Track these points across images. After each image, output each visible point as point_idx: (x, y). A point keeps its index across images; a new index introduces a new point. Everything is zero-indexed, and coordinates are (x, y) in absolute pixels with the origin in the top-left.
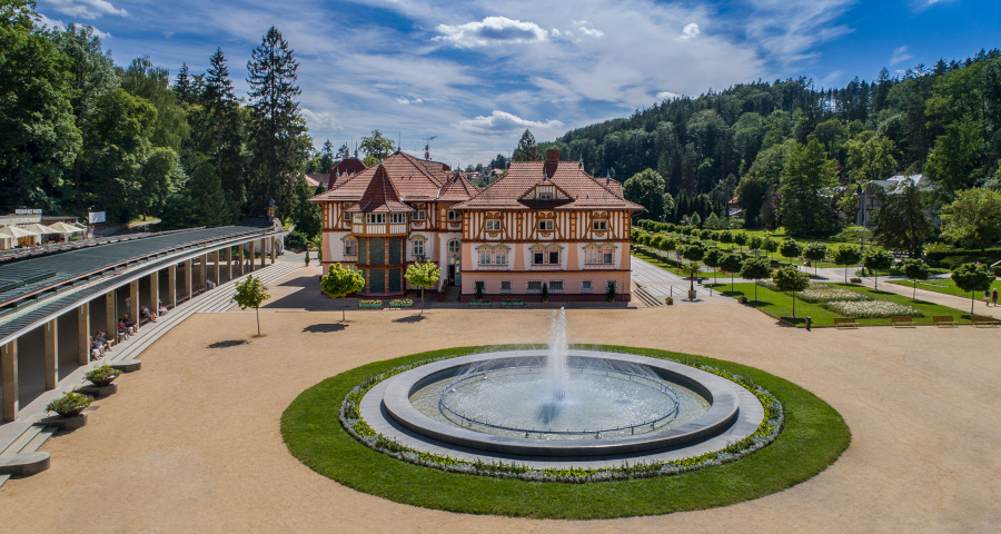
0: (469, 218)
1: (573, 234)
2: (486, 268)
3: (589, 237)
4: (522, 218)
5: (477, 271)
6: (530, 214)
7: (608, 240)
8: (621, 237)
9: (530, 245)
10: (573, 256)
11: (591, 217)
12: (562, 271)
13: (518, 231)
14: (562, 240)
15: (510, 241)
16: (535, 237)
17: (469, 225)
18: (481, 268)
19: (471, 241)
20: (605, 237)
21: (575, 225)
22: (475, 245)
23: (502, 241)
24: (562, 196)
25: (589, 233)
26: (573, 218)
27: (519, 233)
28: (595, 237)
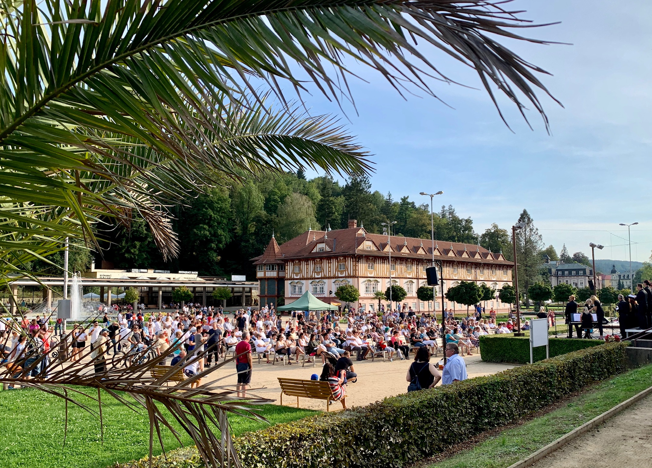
0: (288, 265)
1: (330, 273)
2: (294, 296)
3: (337, 275)
4: (308, 265)
5: (291, 297)
6: (312, 262)
7: (346, 277)
9: (311, 281)
11: (338, 262)
12: (325, 297)
14: (325, 277)
15: (303, 279)
16: (313, 276)
17: (288, 269)
19: (288, 279)
20: (344, 275)
21: (331, 267)
22: (290, 282)
23: (300, 279)
24: (328, 249)
25: (337, 272)
26: (330, 263)
27: (307, 274)
28: (340, 275)
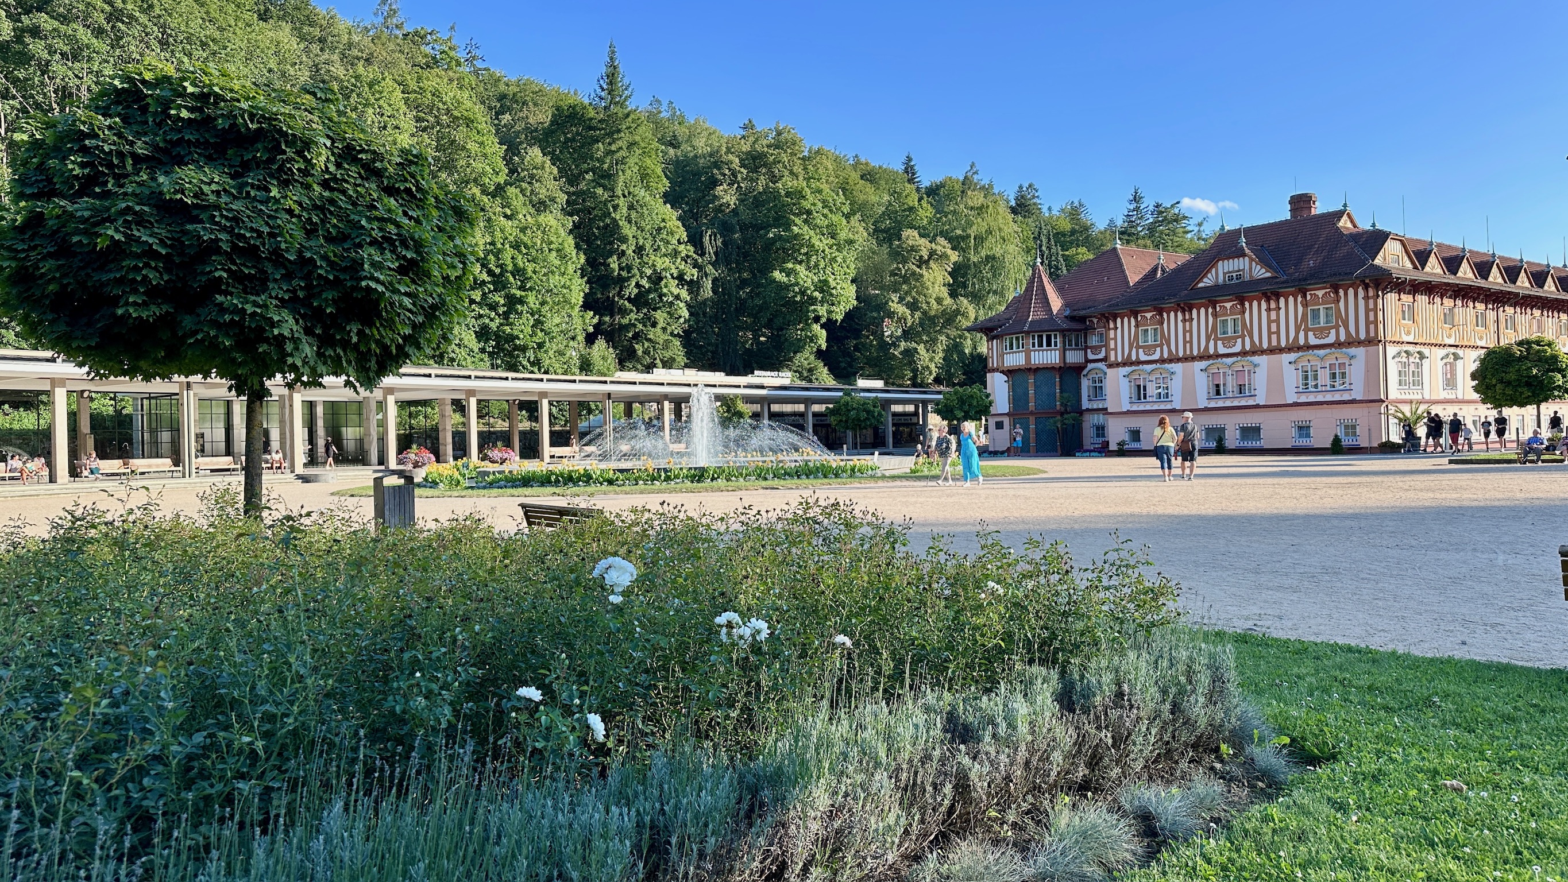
0: (1116, 328)
1: (1274, 337)
2: (1141, 408)
3: (1302, 342)
4: (1192, 319)
5: (1129, 413)
6: (1203, 310)
7: (1338, 345)
8: (1363, 336)
9: (1203, 364)
10: (1276, 381)
11: (1305, 305)
12: (1257, 406)
13: (1185, 342)
14: (1256, 351)
15: (1174, 359)
16: (1212, 351)
17: (1115, 339)
18: (1136, 408)
19: (1118, 365)
20: (1331, 339)
21: (1277, 321)
22: (1125, 371)
23: (1162, 361)
24: (1260, 272)
25: (1302, 334)
26: (1274, 309)
27: (1188, 345)
28: (1313, 341)
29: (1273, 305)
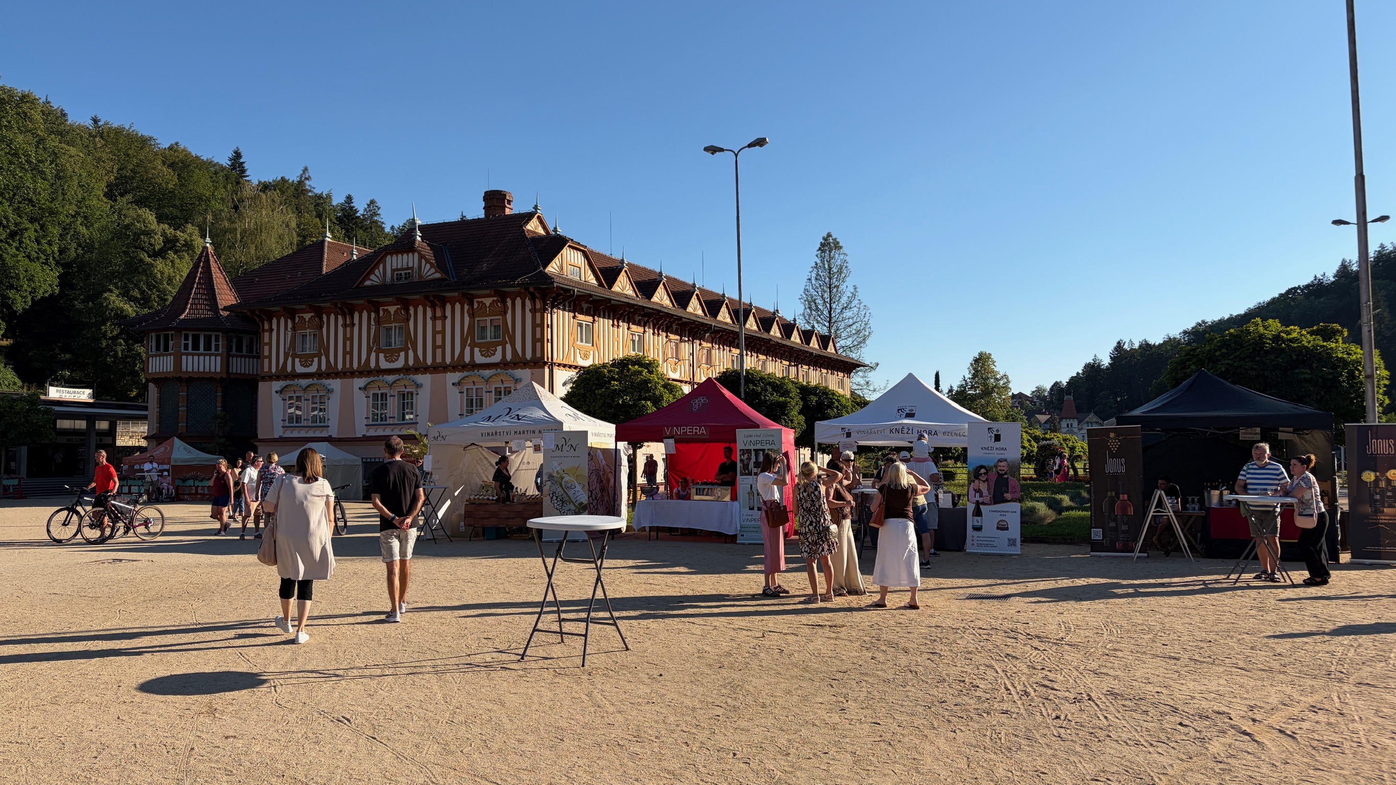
0: (271, 330)
1: (439, 351)
2: (295, 434)
3: (467, 359)
4: (353, 325)
5: (281, 440)
6: (365, 315)
7: (504, 365)
8: (529, 356)
9: (365, 381)
10: (439, 405)
11: (472, 315)
13: (345, 353)
14: (421, 368)
15: (332, 373)
16: (373, 365)
17: (270, 344)
18: (288, 434)
19: (271, 378)
20: (497, 358)
21: (443, 332)
22: (277, 385)
23: (319, 375)
24: (430, 272)
25: (468, 349)
26: (439, 318)
27: (348, 356)
28: (479, 359)
29: (439, 314)
